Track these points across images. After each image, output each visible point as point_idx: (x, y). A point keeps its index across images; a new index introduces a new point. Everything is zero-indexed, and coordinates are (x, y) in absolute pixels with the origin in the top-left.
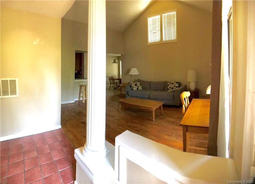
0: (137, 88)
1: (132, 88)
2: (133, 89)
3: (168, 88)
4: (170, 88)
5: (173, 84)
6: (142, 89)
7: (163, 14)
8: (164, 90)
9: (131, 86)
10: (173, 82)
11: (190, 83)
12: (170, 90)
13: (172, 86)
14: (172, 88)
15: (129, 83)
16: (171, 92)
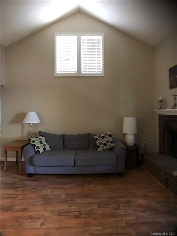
0: (43, 148)
1: (37, 149)
2: (39, 151)
3: (98, 144)
4: (101, 143)
5: (103, 137)
6: (50, 148)
7: (82, 35)
8: (88, 148)
9: (34, 145)
10: (104, 135)
11: (126, 135)
12: (102, 147)
13: (104, 141)
14: (105, 145)
15: (30, 140)
16: (104, 150)
